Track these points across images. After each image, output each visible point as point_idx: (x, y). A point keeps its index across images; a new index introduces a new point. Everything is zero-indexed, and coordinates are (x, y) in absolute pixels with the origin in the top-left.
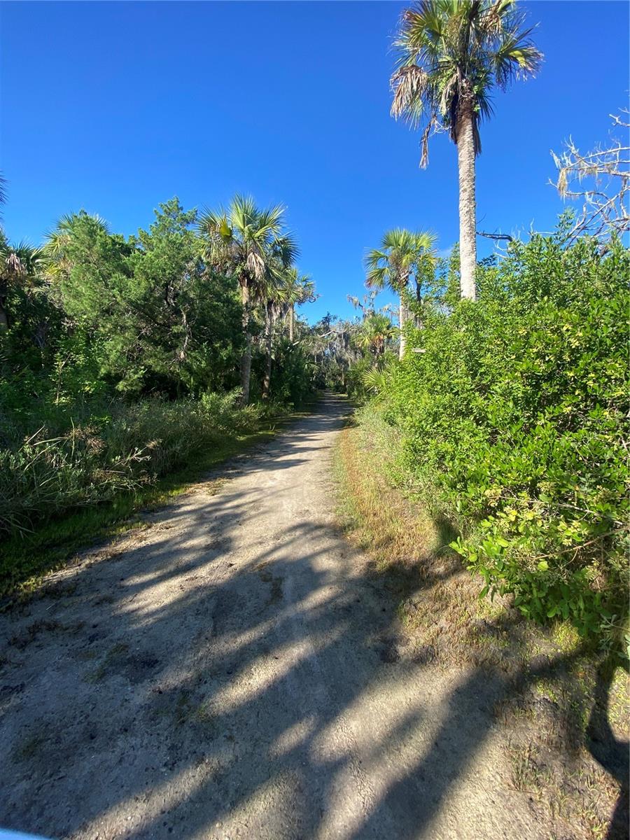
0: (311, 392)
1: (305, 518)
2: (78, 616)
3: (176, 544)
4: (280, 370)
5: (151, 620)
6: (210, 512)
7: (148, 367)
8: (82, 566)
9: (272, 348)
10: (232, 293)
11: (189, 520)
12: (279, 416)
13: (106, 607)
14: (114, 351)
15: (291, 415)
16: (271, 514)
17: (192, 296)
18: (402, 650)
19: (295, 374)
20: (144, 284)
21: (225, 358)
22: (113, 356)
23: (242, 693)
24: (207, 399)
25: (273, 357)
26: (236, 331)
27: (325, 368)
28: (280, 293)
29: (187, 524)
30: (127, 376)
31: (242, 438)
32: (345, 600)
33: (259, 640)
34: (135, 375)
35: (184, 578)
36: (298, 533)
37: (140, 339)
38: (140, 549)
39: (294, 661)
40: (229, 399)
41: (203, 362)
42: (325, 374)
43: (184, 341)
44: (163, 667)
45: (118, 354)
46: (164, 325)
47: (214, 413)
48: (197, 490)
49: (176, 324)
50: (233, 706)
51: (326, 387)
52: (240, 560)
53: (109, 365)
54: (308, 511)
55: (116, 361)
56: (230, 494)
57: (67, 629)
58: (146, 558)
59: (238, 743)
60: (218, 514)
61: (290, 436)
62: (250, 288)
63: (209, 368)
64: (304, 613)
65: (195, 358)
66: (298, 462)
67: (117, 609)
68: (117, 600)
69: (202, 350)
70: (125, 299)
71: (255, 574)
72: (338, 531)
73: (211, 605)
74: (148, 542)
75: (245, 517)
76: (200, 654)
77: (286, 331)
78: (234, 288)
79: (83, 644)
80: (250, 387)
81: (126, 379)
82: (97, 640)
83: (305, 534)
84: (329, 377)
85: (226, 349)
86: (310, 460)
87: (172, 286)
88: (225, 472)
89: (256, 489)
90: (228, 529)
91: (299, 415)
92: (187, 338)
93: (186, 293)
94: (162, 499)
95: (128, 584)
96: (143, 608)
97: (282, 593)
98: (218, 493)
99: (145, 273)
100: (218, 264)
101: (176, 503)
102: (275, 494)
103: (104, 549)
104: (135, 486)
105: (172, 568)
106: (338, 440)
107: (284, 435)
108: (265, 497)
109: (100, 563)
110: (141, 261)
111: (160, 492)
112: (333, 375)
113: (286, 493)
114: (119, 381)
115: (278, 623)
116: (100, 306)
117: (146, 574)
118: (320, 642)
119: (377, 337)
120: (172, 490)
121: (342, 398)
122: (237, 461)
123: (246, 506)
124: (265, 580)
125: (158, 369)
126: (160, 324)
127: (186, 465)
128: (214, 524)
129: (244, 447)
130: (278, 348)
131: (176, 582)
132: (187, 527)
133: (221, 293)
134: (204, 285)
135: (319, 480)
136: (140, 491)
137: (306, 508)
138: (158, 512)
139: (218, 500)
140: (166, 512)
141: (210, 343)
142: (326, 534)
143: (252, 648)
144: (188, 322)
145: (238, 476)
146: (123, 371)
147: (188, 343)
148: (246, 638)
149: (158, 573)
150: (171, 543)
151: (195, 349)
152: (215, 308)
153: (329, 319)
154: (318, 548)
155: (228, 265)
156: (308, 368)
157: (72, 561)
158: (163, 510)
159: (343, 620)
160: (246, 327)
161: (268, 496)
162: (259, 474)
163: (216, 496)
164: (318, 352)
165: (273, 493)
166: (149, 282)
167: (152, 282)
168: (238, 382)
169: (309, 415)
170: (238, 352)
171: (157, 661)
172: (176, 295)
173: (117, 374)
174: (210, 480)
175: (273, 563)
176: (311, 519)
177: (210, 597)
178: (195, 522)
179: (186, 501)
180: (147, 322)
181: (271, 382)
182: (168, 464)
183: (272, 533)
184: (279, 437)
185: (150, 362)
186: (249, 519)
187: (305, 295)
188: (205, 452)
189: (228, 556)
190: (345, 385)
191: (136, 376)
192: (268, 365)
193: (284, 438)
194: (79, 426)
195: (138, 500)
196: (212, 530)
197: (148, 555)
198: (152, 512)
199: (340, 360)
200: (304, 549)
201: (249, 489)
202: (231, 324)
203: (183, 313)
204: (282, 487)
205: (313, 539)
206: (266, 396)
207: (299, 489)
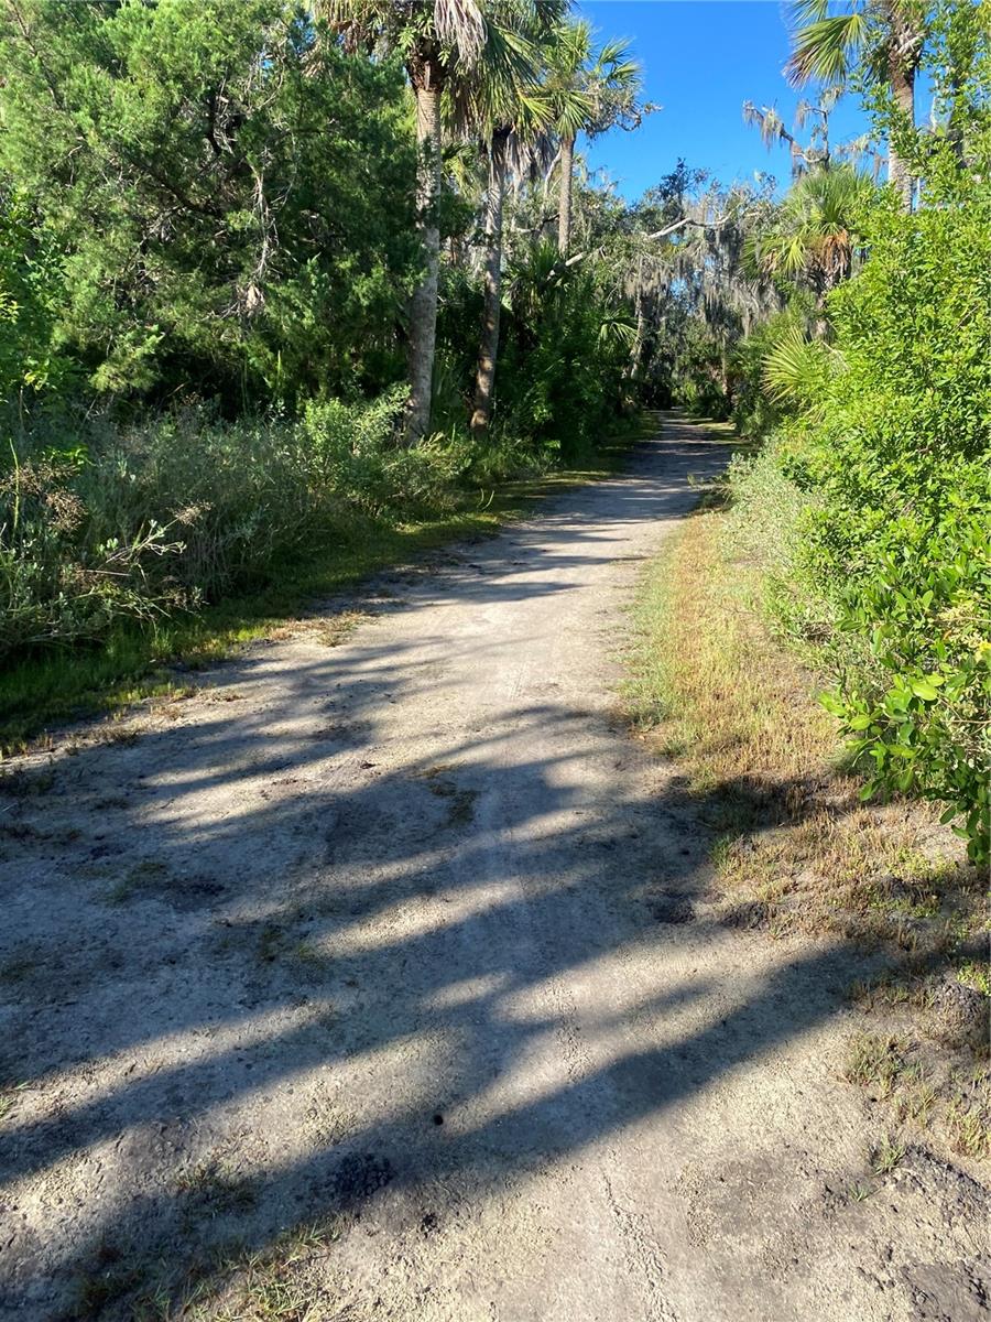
0: (621, 412)
1: (546, 698)
2: (65, 822)
3: (252, 726)
4: (526, 341)
5: (206, 836)
6: (324, 677)
7: (167, 327)
8: (57, 752)
9: (503, 275)
10: (388, 111)
11: (277, 688)
12: (516, 478)
13: (117, 813)
14: (85, 282)
15: (552, 477)
16: (467, 687)
17: (278, 124)
18: (702, 908)
19: (569, 355)
20: (154, 94)
21: (365, 302)
22: (82, 295)
23: (379, 937)
24: (318, 415)
25: (506, 302)
26: (397, 222)
27: (674, 340)
28: (531, 104)
29: (275, 695)
30: (117, 351)
31: (409, 529)
32: (606, 833)
33: (416, 875)
34: (136, 348)
35: (268, 781)
36: (523, 723)
37: (144, 250)
38: (172, 732)
39: (480, 906)
40: (373, 419)
41: (309, 313)
42: (672, 362)
43: (259, 255)
44: (233, 896)
45: (94, 290)
46: (206, 210)
47: (336, 457)
48: (295, 634)
49: (237, 206)
50: (360, 950)
51: (674, 401)
52: (387, 760)
53: (71, 320)
54: (555, 685)
55: (90, 311)
56: (373, 646)
57: (47, 837)
58: (186, 746)
59: (364, 990)
60: (343, 680)
61: (541, 528)
62: (439, 90)
63: (323, 330)
64: (513, 845)
65: (287, 301)
66: (554, 587)
67: (138, 817)
68: (136, 805)
69: (305, 279)
70: (107, 138)
71: (419, 783)
72: (618, 724)
73: (325, 824)
74: (191, 720)
75: (405, 690)
76: (301, 885)
77: (550, 221)
78: (394, 96)
79: (82, 859)
80: (433, 389)
81: (115, 360)
82: (107, 855)
83: (541, 725)
84: (684, 369)
85: (369, 274)
86: (581, 586)
87: (225, 94)
88: (362, 601)
89: (436, 640)
90: (365, 707)
91: (574, 477)
92: (265, 245)
93: (262, 116)
94: (214, 645)
95: (155, 782)
96: (188, 818)
97: (472, 813)
98: (346, 643)
99: (157, 63)
100: (350, 23)
101: (247, 657)
102: (481, 649)
103: (97, 728)
104: (153, 610)
105: (243, 764)
106: (670, 541)
107: (525, 526)
108: (457, 655)
109: (93, 749)
110: (145, 30)
111: (208, 632)
112: (695, 362)
113: (510, 649)
114: (99, 364)
115: (458, 855)
116: (45, 158)
117: (188, 771)
118: (538, 886)
119: (828, 239)
120: (237, 629)
121: (715, 435)
122: (394, 580)
123: (409, 670)
124: (440, 793)
125: (192, 331)
126: (195, 208)
127: (267, 583)
128: (335, 697)
129: (412, 549)
130: (523, 275)
131: (253, 786)
132: (272, 699)
133: (358, 111)
134: (311, 92)
135: (596, 627)
136: (164, 622)
137: (552, 681)
138: (206, 670)
139: (343, 656)
140: (225, 671)
141: (326, 262)
142: (589, 728)
143: (402, 884)
144: (268, 200)
145: (393, 612)
146: (107, 338)
147: (267, 260)
148: (390, 870)
149: (215, 771)
150: (238, 725)
151: (285, 277)
152: (341, 159)
153: (682, 182)
154: (564, 750)
155: (378, 24)
156: (610, 334)
157: (38, 742)
158: (217, 668)
159: (593, 860)
160: (424, 209)
161: (465, 653)
162: (445, 610)
163: (338, 647)
164: (647, 288)
165: (476, 649)
166: (167, 88)
167: (175, 88)
168: (402, 372)
169: (605, 479)
170: (402, 284)
171: (221, 888)
172: (238, 121)
173: (92, 347)
174: (325, 616)
175: (461, 768)
176: (560, 699)
177: (322, 812)
178: (290, 693)
179: (269, 653)
180: (162, 201)
181: (497, 378)
182: (222, 575)
183: (465, 720)
184: (507, 531)
185: (171, 313)
186: (414, 692)
187: (609, 107)
188: (314, 554)
189: (362, 752)
190: (730, 393)
191: (139, 351)
192: (490, 326)
193: (521, 532)
194: (28, 464)
195: (162, 643)
196: (330, 707)
197: (191, 742)
198: (192, 670)
199: (719, 315)
200: (531, 750)
201: (420, 639)
202: (382, 203)
203: (255, 174)
204: (501, 638)
205: (556, 735)
206: (481, 421)
207: (541, 644)
